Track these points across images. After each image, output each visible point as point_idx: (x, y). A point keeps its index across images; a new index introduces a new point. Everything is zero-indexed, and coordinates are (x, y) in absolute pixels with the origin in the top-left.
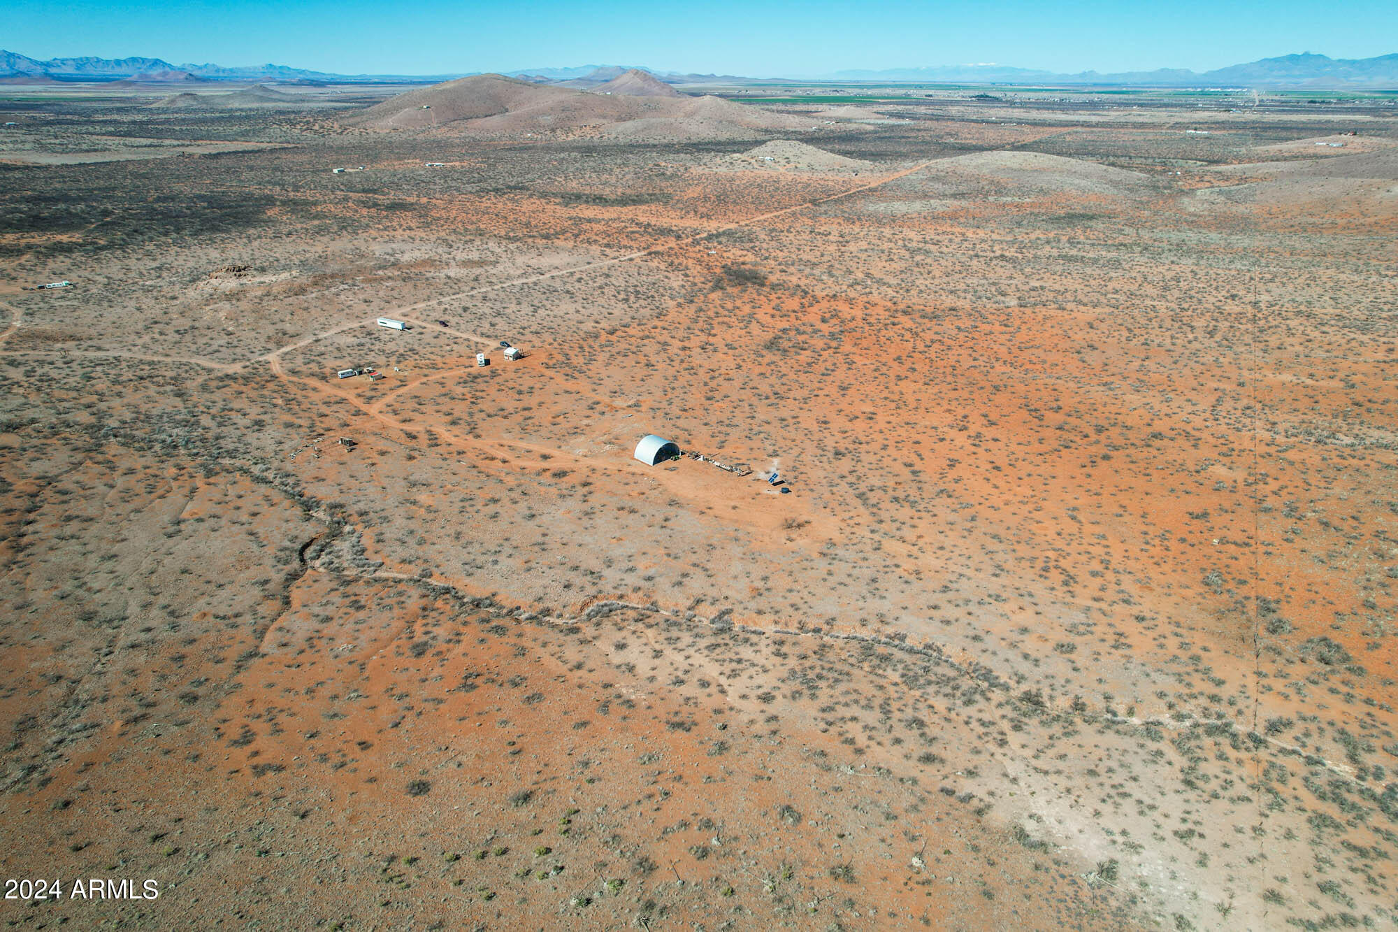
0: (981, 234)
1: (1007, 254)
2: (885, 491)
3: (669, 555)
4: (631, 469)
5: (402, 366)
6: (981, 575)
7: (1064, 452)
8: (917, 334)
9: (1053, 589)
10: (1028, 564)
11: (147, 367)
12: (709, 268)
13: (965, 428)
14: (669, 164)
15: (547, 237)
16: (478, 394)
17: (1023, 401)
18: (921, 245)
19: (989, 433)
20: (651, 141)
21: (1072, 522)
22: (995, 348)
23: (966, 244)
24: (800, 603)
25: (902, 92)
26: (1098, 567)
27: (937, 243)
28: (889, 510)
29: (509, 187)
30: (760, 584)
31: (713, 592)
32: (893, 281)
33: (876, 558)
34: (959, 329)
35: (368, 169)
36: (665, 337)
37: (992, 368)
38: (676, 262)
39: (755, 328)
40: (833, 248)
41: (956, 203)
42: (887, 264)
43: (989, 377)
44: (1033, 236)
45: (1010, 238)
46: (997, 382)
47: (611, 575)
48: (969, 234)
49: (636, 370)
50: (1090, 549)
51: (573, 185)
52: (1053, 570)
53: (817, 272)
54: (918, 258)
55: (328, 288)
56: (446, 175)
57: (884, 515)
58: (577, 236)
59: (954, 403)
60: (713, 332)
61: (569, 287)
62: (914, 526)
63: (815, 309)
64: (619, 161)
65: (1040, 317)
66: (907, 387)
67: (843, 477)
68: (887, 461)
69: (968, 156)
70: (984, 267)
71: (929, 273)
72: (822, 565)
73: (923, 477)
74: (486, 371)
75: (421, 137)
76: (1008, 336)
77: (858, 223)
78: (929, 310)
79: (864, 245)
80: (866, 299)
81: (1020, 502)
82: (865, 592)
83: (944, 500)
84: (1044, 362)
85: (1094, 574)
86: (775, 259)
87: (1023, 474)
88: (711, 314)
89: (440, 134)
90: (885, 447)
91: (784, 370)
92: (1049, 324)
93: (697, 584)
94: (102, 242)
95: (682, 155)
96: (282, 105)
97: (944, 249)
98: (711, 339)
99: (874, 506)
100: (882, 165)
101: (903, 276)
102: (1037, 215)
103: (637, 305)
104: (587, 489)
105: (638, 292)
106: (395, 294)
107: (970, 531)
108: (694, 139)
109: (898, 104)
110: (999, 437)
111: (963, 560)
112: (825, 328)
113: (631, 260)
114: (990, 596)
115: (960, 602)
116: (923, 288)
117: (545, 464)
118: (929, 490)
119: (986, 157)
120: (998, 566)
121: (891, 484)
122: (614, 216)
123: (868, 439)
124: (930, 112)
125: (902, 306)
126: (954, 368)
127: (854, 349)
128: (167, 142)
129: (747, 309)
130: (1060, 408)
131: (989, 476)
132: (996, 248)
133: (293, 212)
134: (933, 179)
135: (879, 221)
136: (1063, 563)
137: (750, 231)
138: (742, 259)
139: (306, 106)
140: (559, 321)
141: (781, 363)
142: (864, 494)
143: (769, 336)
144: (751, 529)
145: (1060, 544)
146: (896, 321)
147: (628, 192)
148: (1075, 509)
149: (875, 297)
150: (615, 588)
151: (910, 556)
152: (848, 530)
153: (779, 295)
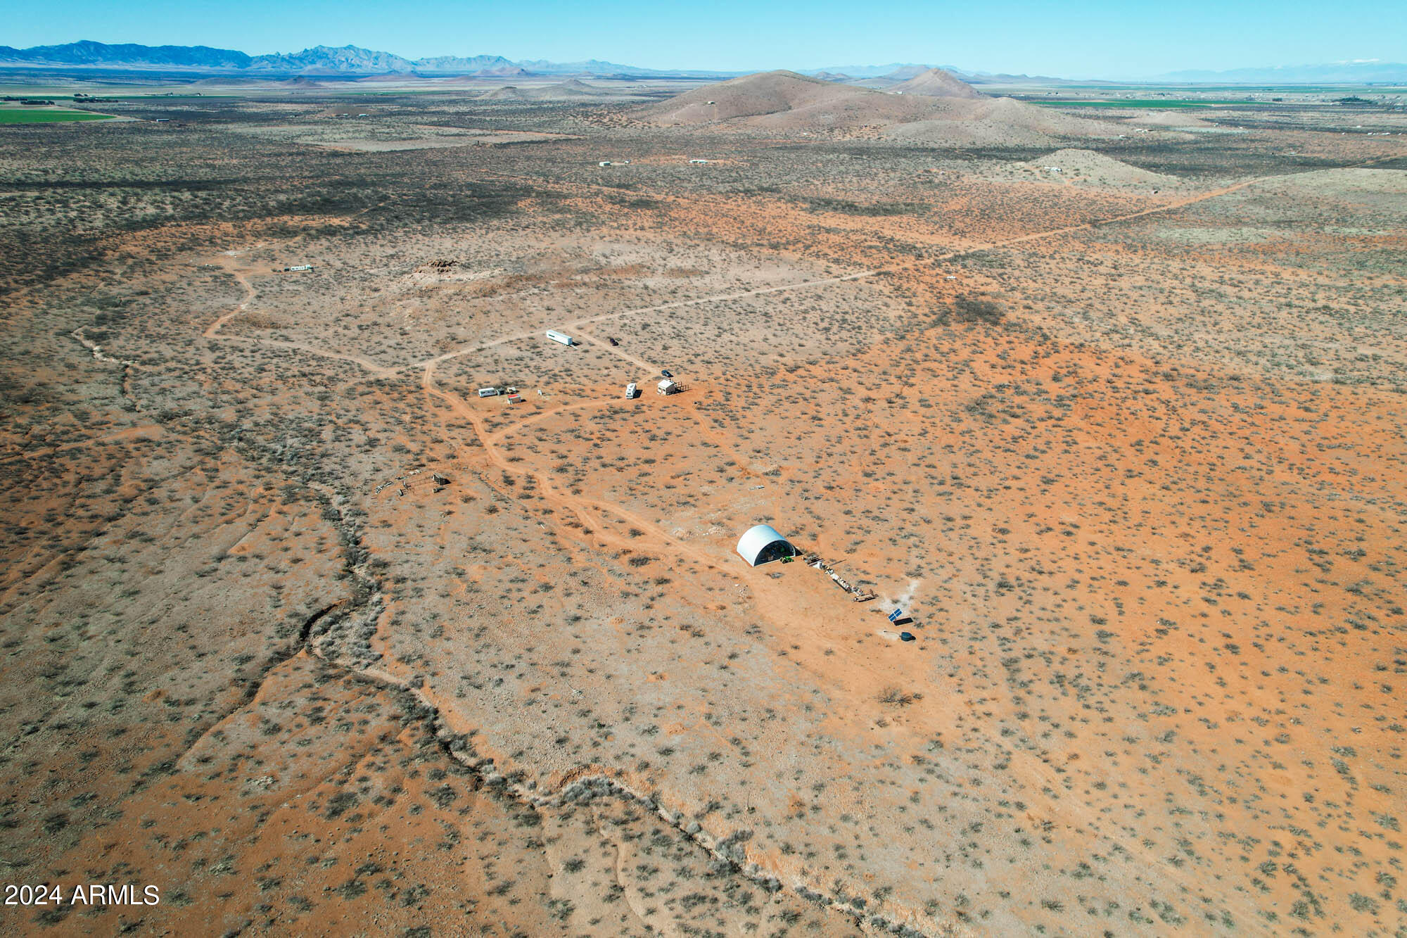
0: (1303, 275)
1: (1334, 305)
2: (1049, 661)
3: (709, 717)
4: (726, 568)
5: (548, 389)
6: (1150, 856)
7: (1354, 634)
8: (1174, 409)
9: (1272, 916)
10: (1239, 850)
11: (314, 363)
12: (940, 296)
13: (1201, 569)
14: (940, 169)
15: (775, 247)
16: (608, 434)
17: (1304, 534)
18: (1216, 286)
19: (1238, 581)
20: (932, 145)
21: (1338, 778)
22: (1282, 441)
23: (1278, 288)
24: (850, 843)
25: (1245, 95)
26: (1371, 890)
27: (1237, 284)
28: (1044, 697)
29: (762, 189)
30: (807, 796)
31: (739, 797)
32: (1164, 332)
33: (993, 784)
34: (1236, 407)
35: (633, 163)
36: (849, 381)
37: (1270, 472)
38: (905, 286)
39: (966, 379)
40: (1100, 281)
41: (1278, 233)
42: (1161, 308)
43: (1261, 489)
44: (1378, 283)
45: (1342, 283)
46: (1270, 497)
47: (623, 734)
48: (1286, 275)
49: (799, 423)
50: (1362, 844)
51: (829, 191)
52: (1280, 874)
53: (1068, 312)
54: (1206, 303)
55: (519, 290)
56: (703, 173)
57: (1033, 706)
58: (807, 247)
59: (1197, 524)
60: (912, 380)
61: (770, 309)
62: (1070, 735)
63: (1048, 361)
64: (888, 165)
65: (1364, 400)
66: (1137, 489)
67: (996, 626)
68: (1069, 609)
69: (1309, 174)
70: (1296, 321)
71: (1215, 324)
72: (910, 777)
73: (1113, 645)
74: (631, 404)
75: (698, 133)
76: (1305, 426)
77: (1140, 252)
78: (1201, 376)
79: (1139, 280)
80: (1120, 354)
81: (1257, 719)
82: (953, 848)
83: (1132, 693)
84: (1353, 472)
85: (1360, 903)
86: (1024, 291)
87: (1272, 666)
88: (919, 356)
89: (716, 130)
90: (1073, 584)
91: (979, 444)
92: (1374, 412)
93: (723, 777)
94: (364, 227)
95: (960, 161)
96: (586, 98)
97: (1246, 294)
98: (906, 391)
99: (1023, 684)
100: (1191, 182)
101: (1180, 326)
102: (1390, 253)
103: (837, 337)
104: (660, 589)
105: (844, 321)
106: (581, 303)
107: (1155, 759)
108: (979, 145)
109: (1234, 109)
110: (1249, 591)
111: (1128, 818)
112: (1054, 389)
113: (855, 280)
114: (1154, 904)
115: (1099, 906)
116: (1201, 344)
117: (631, 543)
118: (1117, 669)
119: (1336, 175)
120: (1185, 843)
121: (1061, 650)
122: (859, 226)
123: (1053, 567)
124: (1274, 118)
125: (1165, 368)
126: (1212, 467)
127: (1082, 424)
128: (473, 131)
129: (965, 353)
130: (1362, 553)
131: (1216, 660)
132: (1320, 296)
133: (542, 204)
134: (1255, 201)
135: (1168, 250)
136: (1304, 864)
137: (1006, 255)
138: (982, 289)
139: (608, 99)
140: (739, 350)
141: (979, 433)
142: (1015, 661)
143: (978, 393)
144: (836, 694)
145: (1305, 819)
146: (1150, 387)
147: (885, 200)
148: (1349, 751)
149: (1134, 353)
150: (617, 758)
151: (1046, 790)
152: (970, 722)
153: (1012, 338)
